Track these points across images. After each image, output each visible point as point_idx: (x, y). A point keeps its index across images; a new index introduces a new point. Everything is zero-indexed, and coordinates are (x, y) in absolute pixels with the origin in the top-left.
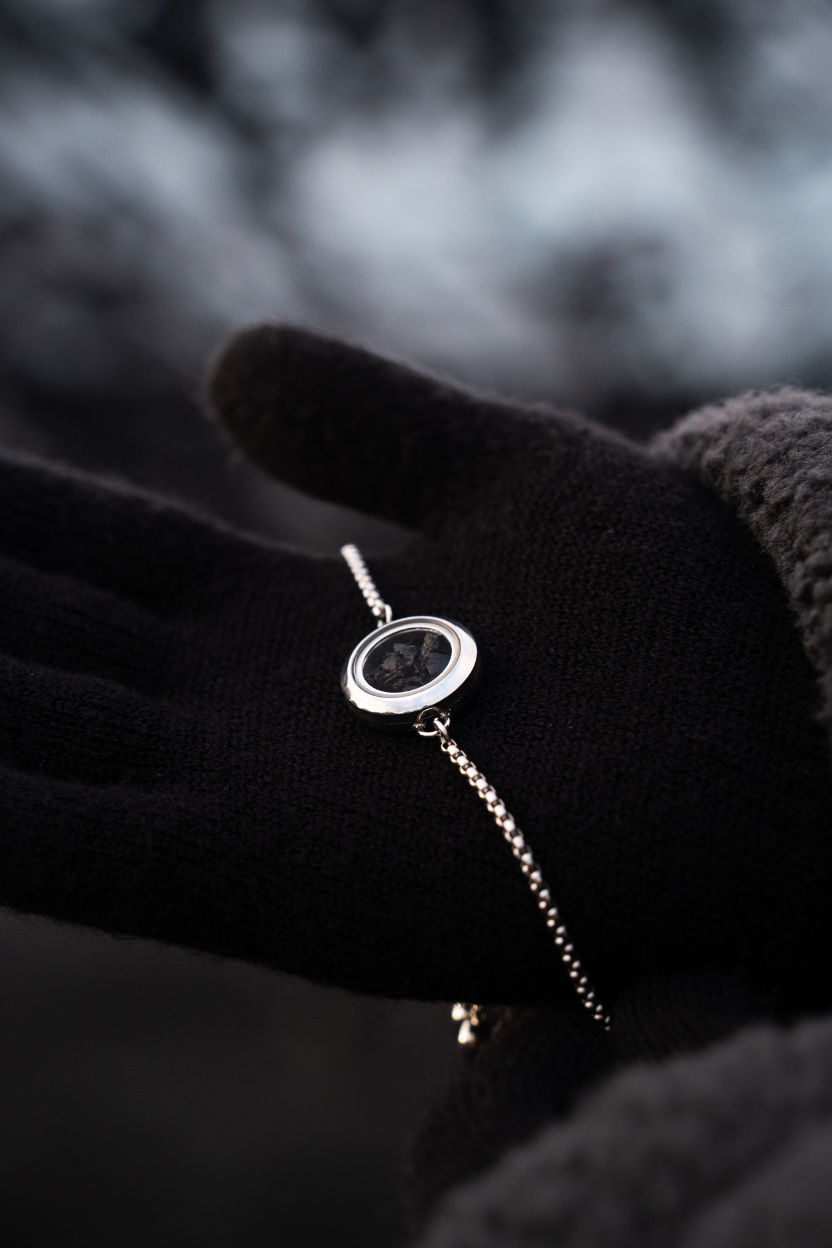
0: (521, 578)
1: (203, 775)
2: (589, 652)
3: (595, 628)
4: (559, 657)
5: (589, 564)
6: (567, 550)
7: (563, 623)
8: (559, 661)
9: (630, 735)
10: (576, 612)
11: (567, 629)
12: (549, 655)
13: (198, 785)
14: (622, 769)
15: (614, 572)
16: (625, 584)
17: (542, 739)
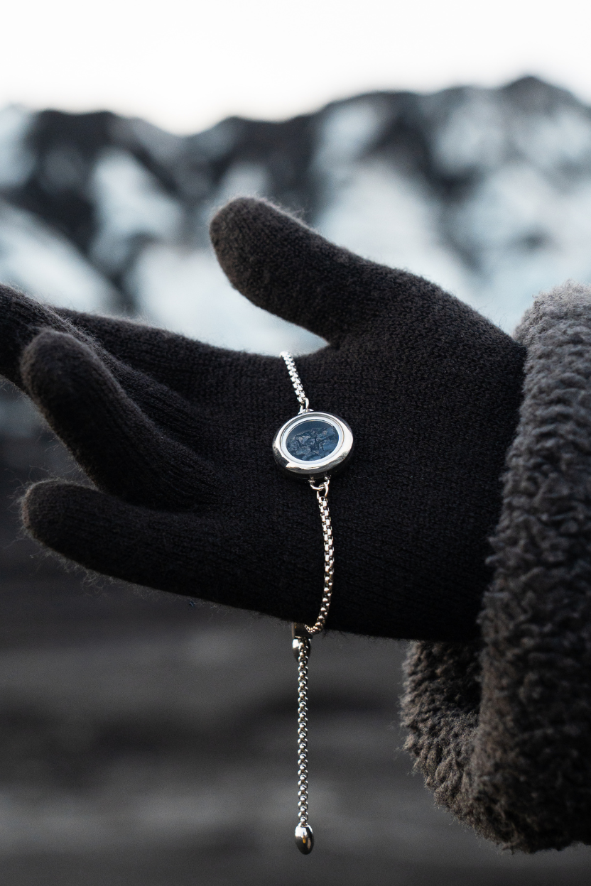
0: (393, 382)
1: (232, 508)
2: (432, 432)
3: (437, 418)
4: (415, 434)
5: (434, 378)
6: (421, 368)
7: (417, 413)
8: (415, 436)
9: (453, 485)
10: (425, 407)
11: (419, 417)
12: (409, 432)
13: (228, 514)
14: (450, 505)
15: (449, 385)
16: (455, 393)
17: (408, 485)
